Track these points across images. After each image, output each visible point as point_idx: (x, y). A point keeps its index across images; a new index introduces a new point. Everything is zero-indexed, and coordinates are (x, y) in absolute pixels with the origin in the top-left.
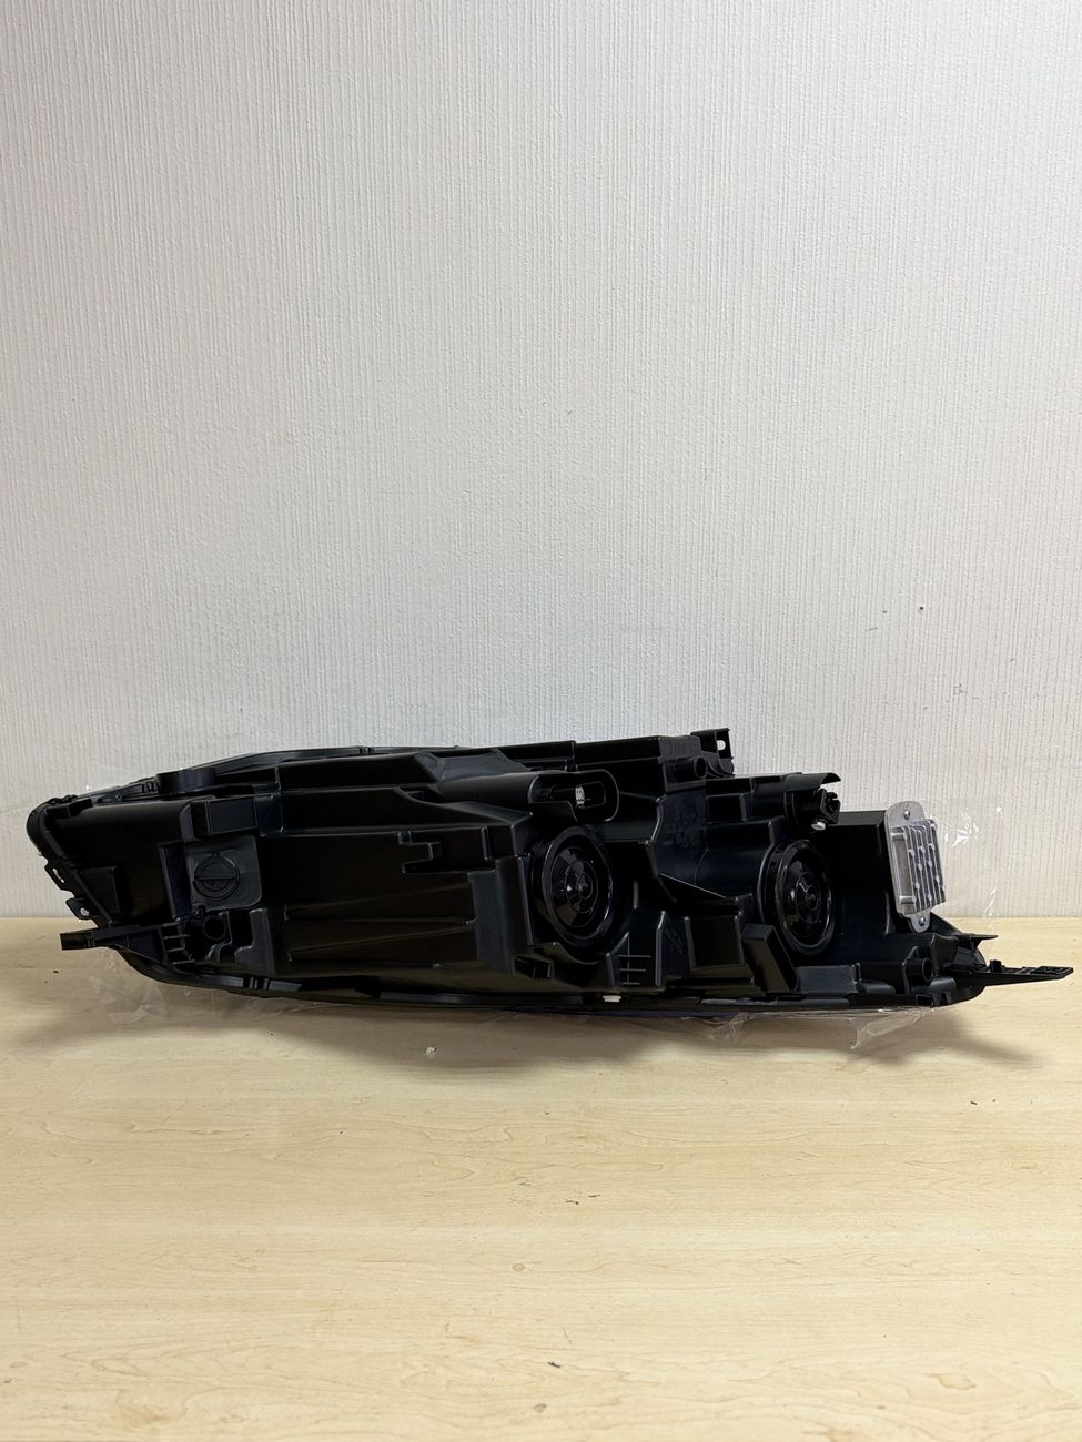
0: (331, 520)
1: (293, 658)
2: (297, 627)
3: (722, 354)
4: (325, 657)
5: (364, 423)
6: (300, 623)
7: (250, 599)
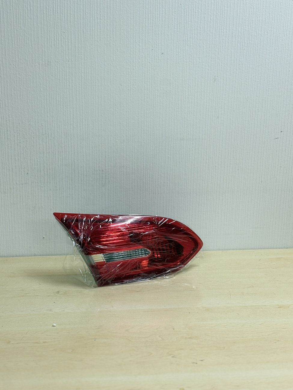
0: (66, 96)
1: (49, 152)
2: (51, 140)
3: (222, 30)
4: (62, 152)
5: (80, 57)
6: (52, 138)
7: (32, 129)
